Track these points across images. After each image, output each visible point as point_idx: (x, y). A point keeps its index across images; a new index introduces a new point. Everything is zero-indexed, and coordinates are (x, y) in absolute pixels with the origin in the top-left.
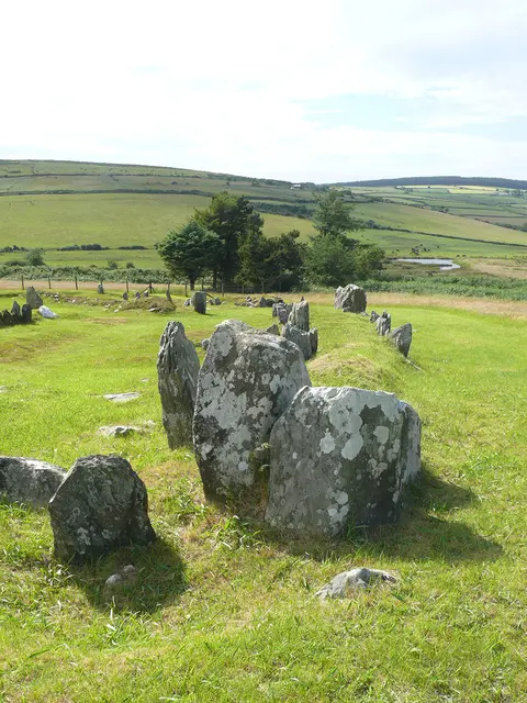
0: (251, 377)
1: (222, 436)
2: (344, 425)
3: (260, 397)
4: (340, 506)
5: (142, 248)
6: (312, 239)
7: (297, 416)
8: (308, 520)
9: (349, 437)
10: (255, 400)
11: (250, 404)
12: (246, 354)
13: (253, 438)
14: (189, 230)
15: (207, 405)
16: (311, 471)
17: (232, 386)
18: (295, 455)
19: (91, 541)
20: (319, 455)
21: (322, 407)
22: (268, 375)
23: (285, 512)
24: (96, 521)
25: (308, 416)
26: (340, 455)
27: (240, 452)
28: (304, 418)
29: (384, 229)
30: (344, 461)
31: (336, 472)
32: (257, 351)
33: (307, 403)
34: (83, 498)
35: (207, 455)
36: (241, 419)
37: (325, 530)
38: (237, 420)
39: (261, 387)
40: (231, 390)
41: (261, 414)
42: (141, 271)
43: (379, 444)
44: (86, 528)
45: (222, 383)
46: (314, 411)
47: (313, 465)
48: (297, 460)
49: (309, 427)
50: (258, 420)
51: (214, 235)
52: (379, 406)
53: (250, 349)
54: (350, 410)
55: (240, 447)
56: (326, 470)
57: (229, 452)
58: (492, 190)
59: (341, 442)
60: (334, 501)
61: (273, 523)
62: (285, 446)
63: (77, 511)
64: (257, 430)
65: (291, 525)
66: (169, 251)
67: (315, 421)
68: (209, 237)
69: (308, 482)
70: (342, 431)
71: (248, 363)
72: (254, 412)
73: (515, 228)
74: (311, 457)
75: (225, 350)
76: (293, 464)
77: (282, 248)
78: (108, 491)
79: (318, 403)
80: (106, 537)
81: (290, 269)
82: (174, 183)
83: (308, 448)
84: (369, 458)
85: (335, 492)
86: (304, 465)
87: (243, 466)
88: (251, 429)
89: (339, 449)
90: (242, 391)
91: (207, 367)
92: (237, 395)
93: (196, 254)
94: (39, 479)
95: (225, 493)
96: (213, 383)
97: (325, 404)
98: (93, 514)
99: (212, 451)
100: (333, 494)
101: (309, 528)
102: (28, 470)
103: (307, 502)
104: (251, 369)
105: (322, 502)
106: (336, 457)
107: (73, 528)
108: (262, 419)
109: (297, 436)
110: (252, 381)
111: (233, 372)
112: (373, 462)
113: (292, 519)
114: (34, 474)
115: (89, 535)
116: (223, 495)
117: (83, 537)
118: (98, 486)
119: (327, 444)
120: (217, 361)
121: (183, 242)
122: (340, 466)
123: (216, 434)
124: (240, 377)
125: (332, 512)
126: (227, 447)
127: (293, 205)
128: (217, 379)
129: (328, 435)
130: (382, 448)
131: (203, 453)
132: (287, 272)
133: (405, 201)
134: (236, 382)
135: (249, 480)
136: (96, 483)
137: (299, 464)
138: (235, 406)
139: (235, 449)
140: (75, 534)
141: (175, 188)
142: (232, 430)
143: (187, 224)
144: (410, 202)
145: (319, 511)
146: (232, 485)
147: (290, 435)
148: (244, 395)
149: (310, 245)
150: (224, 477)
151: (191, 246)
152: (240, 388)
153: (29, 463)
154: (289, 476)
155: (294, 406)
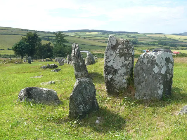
0: (125, 51)
1: (116, 71)
2: (161, 63)
3: (129, 57)
4: (161, 89)
5: (4, 50)
6: (54, 45)
7: (144, 62)
8: (151, 96)
9: (163, 67)
10: (127, 59)
11: (125, 60)
12: (123, 44)
13: (127, 71)
14: (21, 42)
15: (109, 62)
16: (151, 79)
17: (118, 55)
18: (144, 75)
19: (84, 110)
20: (153, 73)
21: (153, 58)
22: (131, 50)
23: (142, 94)
24: (85, 102)
25: (148, 61)
26: (161, 73)
27: (123, 76)
28: (147, 62)
29: (70, 43)
30: (162, 75)
31: (160, 78)
32: (127, 43)
33: (147, 57)
34: (81, 93)
35: (110, 79)
36: (122, 65)
37: (157, 98)
38: (121, 66)
39: (129, 54)
40: (118, 56)
41: (129, 63)
42: (6, 55)
43: (170, 69)
44: (82, 105)
45: (114, 54)
46: (150, 60)
47: (152, 77)
48: (145, 76)
49: (148, 65)
50: (128, 65)
51: (28, 44)
52: (169, 57)
53: (124, 42)
54: (162, 58)
55: (123, 75)
56: (157, 78)
57: (119, 77)
58: (97, 33)
59: (160, 69)
60: (160, 88)
61: (138, 98)
62: (140, 72)
63: (80, 98)
64: (128, 69)
65: (145, 98)
66: (15, 49)
67: (151, 63)
68: (27, 44)
69: (150, 83)
70: (160, 65)
71: (124, 46)
72: (127, 62)
73: (103, 42)
74: (150, 75)
75: (114, 43)
76: (144, 78)
77: (46, 47)
78: (88, 91)
79: (151, 57)
80: (88, 108)
81: (49, 53)
82: (12, 32)
83: (149, 72)
84: (167, 74)
85: (160, 85)
86: (148, 78)
87: (124, 81)
88: (126, 68)
89: (160, 71)
90: (122, 56)
91: (109, 49)
92: (120, 57)
93: (23, 49)
94: (47, 93)
95: (117, 91)
96: (111, 54)
97: (154, 57)
98: (84, 99)
99: (112, 77)
100: (159, 86)
101: (152, 98)
102: (41, 91)
103: (150, 90)
104: (125, 48)
105: (156, 89)
106: (159, 73)
107: (78, 105)
108: (130, 65)
109: (144, 68)
110: (126, 52)
111: (118, 50)
112: (168, 75)
113: (145, 96)
114: (44, 92)
115: (83, 107)
116: (117, 92)
117: (81, 108)
118: (85, 88)
119: (156, 70)
120: (112, 47)
121: (19, 46)
122: (161, 76)
123: (113, 71)
124: (121, 51)
125: (159, 91)
126: (118, 75)
127: (45, 37)
128: (112, 52)
129: (156, 67)
130: (170, 70)
131: (109, 78)
132: (48, 53)
133: (75, 36)
134: (120, 53)
135: (126, 86)
136: (85, 87)
137: (146, 77)
138: (120, 61)
139: (121, 75)
140: (79, 107)
141: (12, 33)
142: (119, 69)
143: (20, 41)
144: (76, 36)
145: (155, 92)
146: (120, 88)
147: (142, 68)
148: (123, 57)
149: (54, 46)
150: (117, 85)
151: (22, 47)
152: (121, 55)
153: (41, 88)
154: (143, 82)
155: (143, 59)
